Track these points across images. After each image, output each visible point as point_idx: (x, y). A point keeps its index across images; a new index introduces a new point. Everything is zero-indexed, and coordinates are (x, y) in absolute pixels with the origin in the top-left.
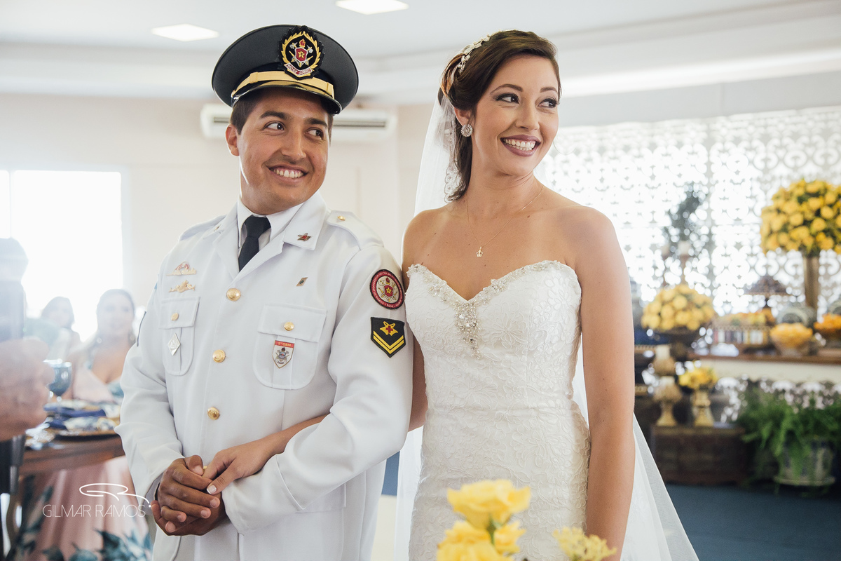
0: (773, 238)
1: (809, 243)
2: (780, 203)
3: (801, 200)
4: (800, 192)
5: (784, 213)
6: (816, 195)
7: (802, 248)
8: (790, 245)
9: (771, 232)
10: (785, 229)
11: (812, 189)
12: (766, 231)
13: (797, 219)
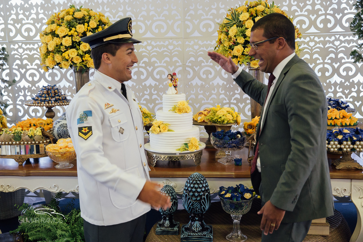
0: (50, 57)
1: (78, 61)
2: (54, 27)
3: (70, 25)
4: (69, 18)
5: (58, 36)
6: (82, 21)
7: (73, 65)
8: (63, 63)
9: (48, 52)
10: (58, 50)
11: (78, 15)
12: (44, 51)
13: (67, 42)
